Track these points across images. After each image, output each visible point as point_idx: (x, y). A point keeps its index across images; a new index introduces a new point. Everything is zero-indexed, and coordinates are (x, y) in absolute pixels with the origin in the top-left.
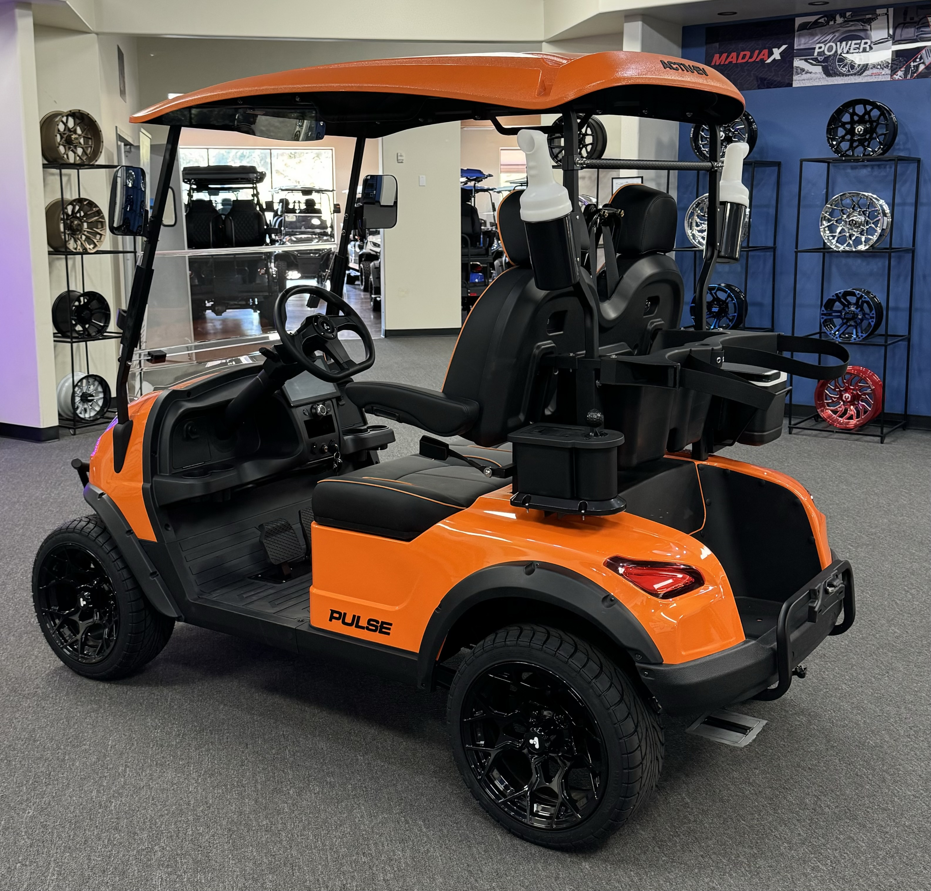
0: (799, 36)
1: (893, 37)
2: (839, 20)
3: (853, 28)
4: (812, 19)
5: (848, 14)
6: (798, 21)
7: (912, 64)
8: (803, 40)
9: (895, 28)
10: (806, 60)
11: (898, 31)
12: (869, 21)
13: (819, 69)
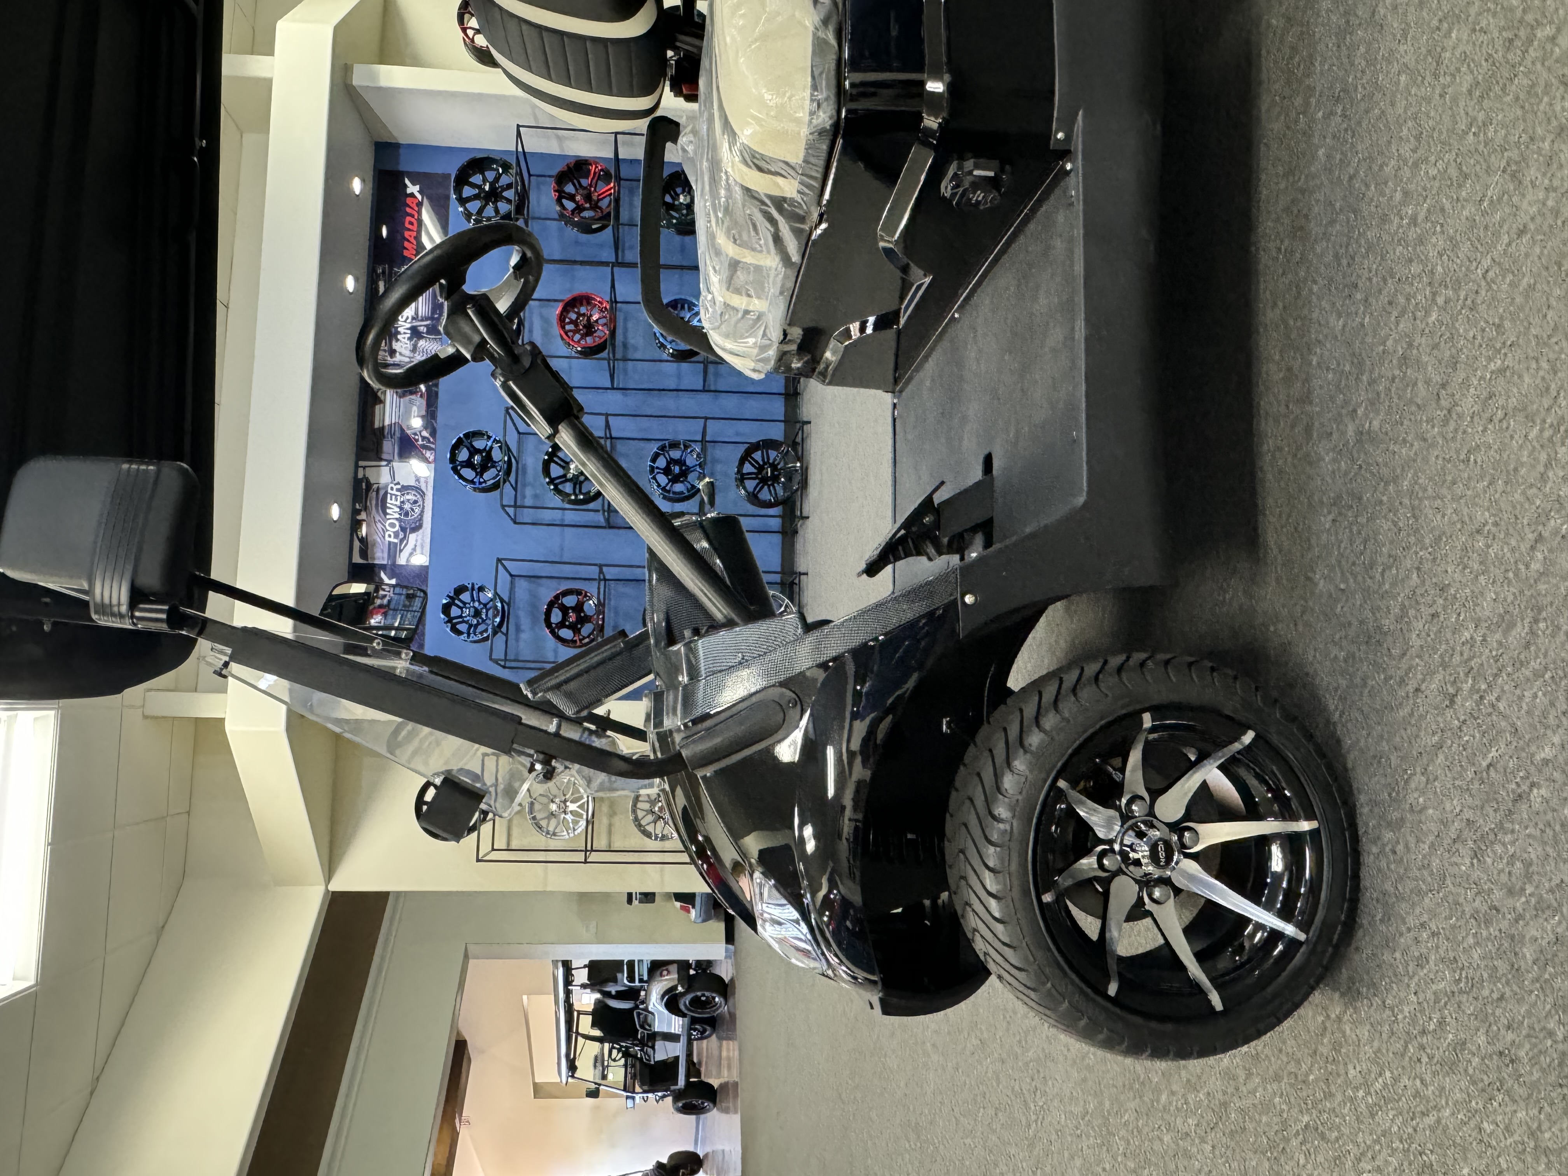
0: (374, 559)
1: (389, 461)
2: (363, 516)
3: (374, 502)
4: (357, 544)
5: (357, 506)
6: (357, 559)
7: (420, 442)
8: (378, 554)
9: (381, 460)
10: (401, 551)
11: (384, 456)
12: (369, 485)
13: (412, 537)
